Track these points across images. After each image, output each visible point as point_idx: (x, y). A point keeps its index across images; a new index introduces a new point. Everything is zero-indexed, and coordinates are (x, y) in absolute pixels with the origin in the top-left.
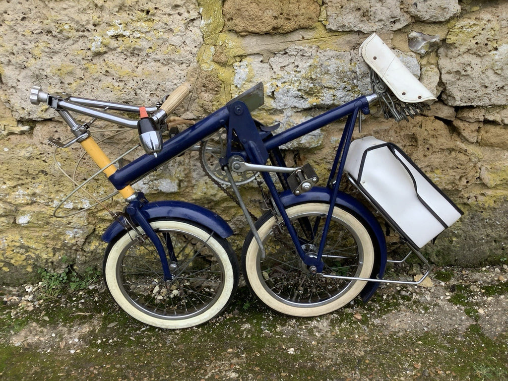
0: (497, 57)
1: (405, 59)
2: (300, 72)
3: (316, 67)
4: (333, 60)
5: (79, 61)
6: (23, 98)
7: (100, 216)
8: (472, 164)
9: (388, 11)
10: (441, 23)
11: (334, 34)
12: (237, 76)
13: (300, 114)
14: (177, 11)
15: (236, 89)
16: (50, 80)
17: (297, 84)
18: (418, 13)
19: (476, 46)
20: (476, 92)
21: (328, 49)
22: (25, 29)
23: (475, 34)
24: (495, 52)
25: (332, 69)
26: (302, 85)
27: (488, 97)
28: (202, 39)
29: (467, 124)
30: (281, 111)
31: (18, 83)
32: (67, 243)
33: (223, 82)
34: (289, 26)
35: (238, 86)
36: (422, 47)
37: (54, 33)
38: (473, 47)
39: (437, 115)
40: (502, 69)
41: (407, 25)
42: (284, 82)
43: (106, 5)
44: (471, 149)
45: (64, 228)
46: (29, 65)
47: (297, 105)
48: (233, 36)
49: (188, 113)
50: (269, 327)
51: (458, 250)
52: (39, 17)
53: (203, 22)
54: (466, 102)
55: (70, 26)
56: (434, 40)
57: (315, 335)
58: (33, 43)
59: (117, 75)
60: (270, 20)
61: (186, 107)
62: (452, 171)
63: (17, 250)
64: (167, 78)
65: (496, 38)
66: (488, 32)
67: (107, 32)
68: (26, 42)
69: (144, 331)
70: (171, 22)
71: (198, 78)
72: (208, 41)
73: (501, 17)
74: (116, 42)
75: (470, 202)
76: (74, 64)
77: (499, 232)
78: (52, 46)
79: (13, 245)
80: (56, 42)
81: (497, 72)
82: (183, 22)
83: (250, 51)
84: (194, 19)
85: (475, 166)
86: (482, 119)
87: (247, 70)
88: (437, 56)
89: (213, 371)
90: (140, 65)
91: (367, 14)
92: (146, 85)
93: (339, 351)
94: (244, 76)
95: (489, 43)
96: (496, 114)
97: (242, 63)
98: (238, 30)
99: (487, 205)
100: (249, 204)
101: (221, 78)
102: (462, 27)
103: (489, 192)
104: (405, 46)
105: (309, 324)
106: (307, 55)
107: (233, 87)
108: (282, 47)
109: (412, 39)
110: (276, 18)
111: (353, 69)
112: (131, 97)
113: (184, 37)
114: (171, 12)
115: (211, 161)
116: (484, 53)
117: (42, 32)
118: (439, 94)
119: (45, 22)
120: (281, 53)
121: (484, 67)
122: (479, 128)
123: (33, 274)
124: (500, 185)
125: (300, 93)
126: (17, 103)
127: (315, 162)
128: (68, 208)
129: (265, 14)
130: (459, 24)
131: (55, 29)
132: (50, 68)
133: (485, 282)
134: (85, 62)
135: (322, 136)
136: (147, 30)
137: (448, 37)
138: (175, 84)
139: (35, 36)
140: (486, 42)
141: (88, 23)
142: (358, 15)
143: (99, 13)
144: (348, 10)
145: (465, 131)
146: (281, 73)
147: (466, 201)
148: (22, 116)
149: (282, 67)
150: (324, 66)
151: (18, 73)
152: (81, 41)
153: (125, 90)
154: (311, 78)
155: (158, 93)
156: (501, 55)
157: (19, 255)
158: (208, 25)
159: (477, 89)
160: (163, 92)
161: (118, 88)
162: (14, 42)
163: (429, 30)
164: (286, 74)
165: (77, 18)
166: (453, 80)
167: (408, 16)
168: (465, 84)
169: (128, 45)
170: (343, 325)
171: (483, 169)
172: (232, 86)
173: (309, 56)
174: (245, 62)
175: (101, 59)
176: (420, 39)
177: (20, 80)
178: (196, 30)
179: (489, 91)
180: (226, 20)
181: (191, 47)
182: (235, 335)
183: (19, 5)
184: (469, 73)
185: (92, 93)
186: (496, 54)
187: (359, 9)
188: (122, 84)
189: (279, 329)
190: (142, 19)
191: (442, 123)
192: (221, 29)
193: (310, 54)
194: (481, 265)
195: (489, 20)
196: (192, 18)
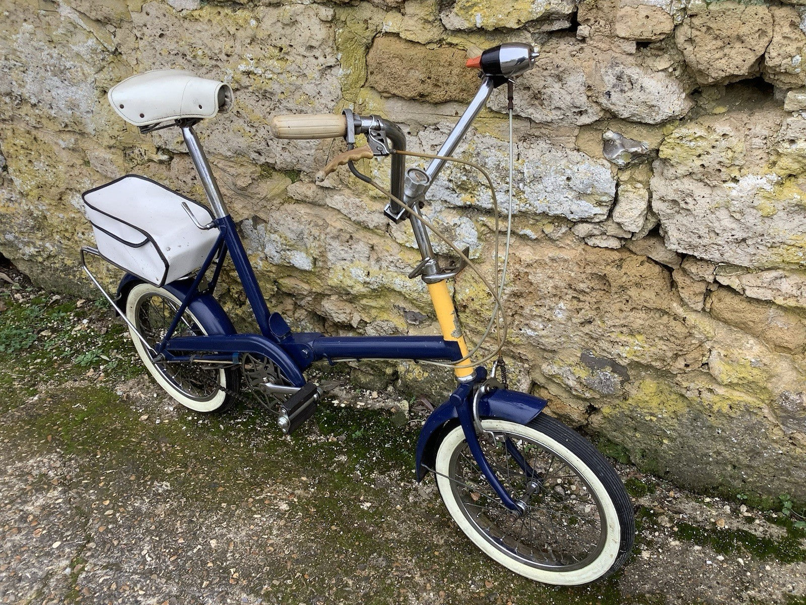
0: (734, 193)
1: (592, 168)
3: (471, 155)
4: (493, 150)
8: (695, 342)
9: (568, 98)
10: (649, 125)
11: (498, 116)
13: (452, 212)
14: (312, 54)
17: (448, 172)
18: (612, 107)
19: (702, 169)
20: (699, 237)
21: (488, 134)
22: (163, 47)
23: (700, 151)
24: (732, 185)
25: (491, 162)
26: (453, 175)
27: (719, 250)
28: (340, 93)
29: (689, 281)
34: (439, 95)
36: (619, 156)
37: (188, 58)
38: (695, 170)
39: (650, 256)
40: (741, 212)
41: (596, 121)
43: (238, 34)
44: (692, 318)
47: (448, 199)
48: (375, 96)
50: (365, 469)
51: (670, 459)
52: (176, 36)
53: (341, 71)
54: (685, 249)
55: (204, 52)
57: (408, 499)
58: (169, 65)
59: (249, 119)
60: (416, 83)
62: (662, 342)
65: (736, 163)
66: (720, 152)
67: (239, 67)
68: (163, 62)
69: (238, 423)
70: (305, 66)
72: (348, 96)
73: (753, 131)
74: (248, 79)
75: (690, 395)
77: (737, 453)
80: (191, 67)
81: (734, 215)
82: (317, 68)
83: (393, 118)
84: (331, 66)
85: (700, 346)
86: (710, 279)
88: (650, 171)
90: (272, 111)
91: (539, 95)
93: (418, 528)
95: (723, 170)
96: (733, 278)
98: (380, 90)
99: (715, 408)
100: (392, 309)
102: (681, 138)
103: (721, 391)
104: (598, 149)
105: (411, 483)
108: (431, 120)
109: (608, 141)
110: (423, 82)
111: (520, 167)
112: (262, 148)
113: (320, 86)
114: (305, 53)
115: (350, 243)
116: (715, 183)
117: (178, 54)
119: (181, 43)
120: (432, 127)
121: (714, 205)
122: (707, 291)
124: (737, 384)
125: (451, 185)
127: (473, 278)
129: (410, 74)
130: (678, 132)
131: (189, 53)
133: (692, 518)
135: (480, 247)
136: (280, 71)
137: (661, 148)
138: (308, 142)
139: (171, 57)
140: (718, 167)
141: (221, 52)
142: (526, 97)
143: (231, 43)
145: (683, 291)
147: (684, 391)
149: (432, 146)
150: (481, 156)
152: (215, 72)
153: (256, 137)
154: (464, 168)
155: (289, 148)
156: (741, 191)
158: (347, 76)
159: (701, 233)
160: (295, 148)
161: (249, 134)
162: (153, 61)
163: (634, 132)
165: (210, 45)
166: (669, 211)
167: (599, 108)
168: (685, 222)
169: (259, 85)
171: (714, 352)
173: (464, 140)
176: (618, 142)
178: (333, 80)
179: (720, 240)
180: (368, 73)
181: (326, 100)
183: (157, 20)
184: (690, 207)
186: (734, 188)
187: (529, 88)
188: (253, 130)
189: (374, 475)
190: (274, 57)
191: (657, 269)
192: (362, 84)
194: (706, 492)
195: (724, 135)
196: (329, 65)
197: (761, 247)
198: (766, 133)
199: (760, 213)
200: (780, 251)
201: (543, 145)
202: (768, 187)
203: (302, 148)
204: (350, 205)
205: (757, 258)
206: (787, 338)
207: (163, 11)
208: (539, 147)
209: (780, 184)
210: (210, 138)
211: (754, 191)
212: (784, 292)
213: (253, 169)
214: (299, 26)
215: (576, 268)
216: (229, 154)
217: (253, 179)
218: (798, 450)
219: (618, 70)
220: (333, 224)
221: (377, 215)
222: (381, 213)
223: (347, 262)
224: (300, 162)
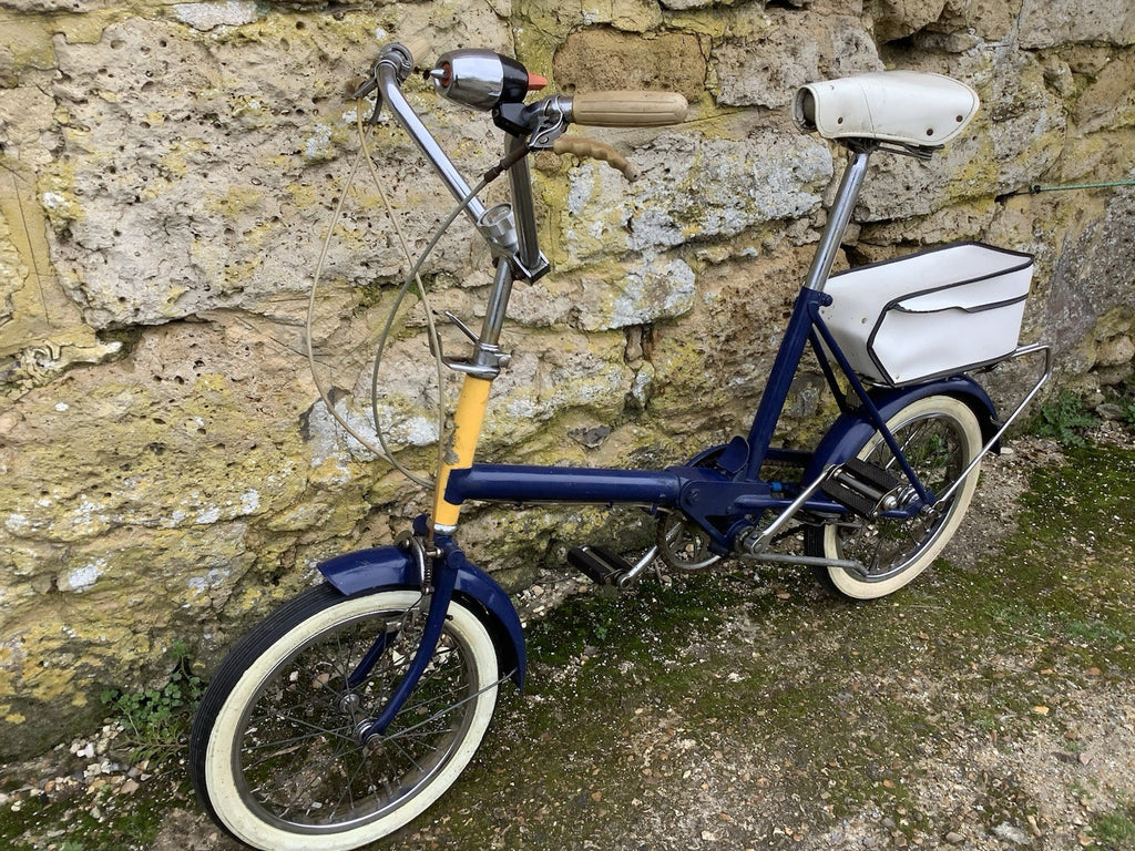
2: (673, 180)
3: (698, 170)
4: (724, 156)
5: (277, 180)
6: (125, 275)
7: (276, 527)
9: (803, 72)
12: (574, 194)
13: (664, 257)
15: (570, 219)
16: (201, 228)
17: (668, 202)
20: (896, 197)
21: (717, 137)
22: (148, 110)
25: (722, 173)
26: (678, 203)
27: (910, 204)
29: (878, 249)
30: (639, 254)
31: (117, 239)
32: (189, 609)
33: (550, 206)
35: (575, 212)
37: (222, 119)
42: (647, 200)
43: (347, 57)
45: (186, 574)
46: (151, 195)
47: (663, 240)
49: (477, 273)
50: (667, 655)
52: (189, 83)
54: (882, 215)
55: (261, 102)
57: (747, 643)
58: (166, 143)
59: (356, 208)
60: (637, 87)
61: (475, 262)
63: (54, 660)
67: (344, 116)
68: (149, 141)
76: (261, 188)
78: (212, 148)
79: (42, 649)
80: (222, 138)
86: (900, 239)
89: (647, 751)
90: (401, 183)
91: (775, 76)
92: (411, 223)
94: (586, 193)
96: (917, 230)
97: (583, 169)
101: (548, 200)
106: (688, 149)
107: (565, 215)
108: (648, 136)
110: (647, 84)
111: (750, 170)
112: (378, 253)
117: (188, 118)
119: (205, 93)
120: (645, 147)
123: (88, 710)
125: (671, 219)
126: (108, 287)
127: (677, 341)
128: (207, 521)
129: (632, 77)
131: (227, 110)
132: (204, 200)
134: (287, 182)
135: (694, 293)
136: (425, 110)
139: (173, 126)
141: (303, 95)
142: (764, 79)
143: (327, 75)
146: (643, 185)
148: (119, 319)
149: (643, 173)
150: (710, 168)
151: (118, 215)
152: (282, 134)
153: (368, 237)
154: (691, 190)
157: (57, 671)
159: (898, 192)
161: (355, 234)
162: (118, 142)
164: (650, 184)
165: (280, 86)
168: (883, 186)
169: (386, 142)
170: (771, 614)
172: (563, 213)
173: (690, 152)
174: (588, 166)
175: (322, 174)
177: (124, 232)
179: (912, 194)
180: (559, 88)
181: (499, 142)
182: (622, 686)
183: (142, 54)
184: (890, 168)
185: (298, 250)
187: (766, 69)
188: (363, 226)
189: (683, 653)
190: (416, 87)
193: (691, 147)
197: (938, 190)
200: (950, 188)
201: (769, 136)
204: (525, 299)
205: (934, 201)
208: (766, 140)
210: (266, 265)
212: (947, 228)
213: (346, 298)
214: (461, 29)
217: (345, 318)
219: (848, 33)
221: (561, 300)
222: (566, 295)
223: (500, 397)
224: (446, 256)
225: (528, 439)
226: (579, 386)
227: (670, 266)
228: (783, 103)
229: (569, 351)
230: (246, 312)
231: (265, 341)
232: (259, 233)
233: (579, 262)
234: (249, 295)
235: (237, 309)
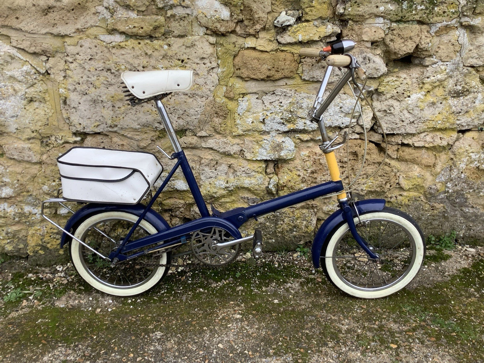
0: (410, 102)
1: (351, 101)
2: (283, 106)
3: (294, 103)
4: (305, 99)
6: (81, 116)
8: (393, 174)
10: (375, 78)
12: (240, 107)
13: (281, 135)
14: (203, 62)
15: (238, 116)
16: (105, 104)
17: (281, 114)
19: (397, 94)
20: (396, 124)
21: (302, 92)
22: (91, 67)
23: (396, 86)
24: (409, 99)
25: (304, 105)
26: (284, 115)
27: (404, 128)
28: (218, 82)
29: (390, 146)
30: (268, 133)
31: (79, 105)
33: (230, 111)
34: (278, 75)
35: (240, 114)
37: (113, 71)
38: (395, 95)
39: (370, 140)
40: (413, 110)
42: (272, 113)
43: (154, 54)
44: (393, 163)
46: (90, 93)
47: (280, 129)
48: (240, 81)
49: (202, 131)
50: (257, 288)
51: (384, 236)
52: (103, 59)
53: (220, 70)
54: (390, 131)
55: (126, 67)
56: (371, 89)
57: (291, 292)
58: (95, 77)
60: (265, 71)
61: (201, 127)
62: (380, 178)
63: (54, 236)
64: (191, 106)
65: (409, 89)
66: (404, 85)
68: (90, 76)
70: (198, 69)
71: (212, 108)
72: (222, 83)
73: (412, 76)
75: (392, 200)
78: (109, 80)
79: (51, 232)
80: (113, 77)
81: (410, 111)
82: (206, 69)
83: (250, 91)
84: (214, 68)
85: (395, 175)
86: (400, 142)
87: (247, 103)
88: (372, 100)
89: (223, 315)
90: (173, 97)
92: (175, 111)
93: (310, 300)
94: (245, 107)
95: (405, 93)
96: (409, 140)
97: (244, 99)
98: (244, 77)
99: (403, 203)
100: (239, 200)
101: (229, 108)
102: (388, 82)
103: (405, 194)
104: (352, 92)
105: (285, 285)
106: (289, 95)
107: (236, 115)
108: (272, 89)
109: (356, 88)
110: (269, 70)
113: (206, 79)
114: (199, 62)
115: (215, 167)
116: (402, 99)
117: (103, 70)
118: (372, 125)
119: (107, 62)
120: (271, 93)
121: (402, 108)
122: (398, 149)
123: (64, 256)
124: (412, 188)
125: (282, 121)
126: (76, 119)
127: (289, 170)
129: (263, 67)
130: (386, 80)
131: (114, 68)
132: (106, 96)
133: (403, 258)
135: (295, 151)
137: (379, 88)
138: (197, 111)
139: (98, 72)
140: (403, 92)
141: (139, 65)
142: (323, 71)
143: (148, 60)
144: (317, 68)
145: (389, 151)
146: (270, 107)
147: (389, 199)
148: (78, 130)
149: (270, 103)
150: (299, 103)
151: (80, 97)
154: (290, 111)
155: (184, 117)
156: (412, 100)
157: (55, 240)
158: (223, 72)
159: (397, 122)
160: (187, 116)
161: (155, 112)
162: (81, 75)
163: (367, 82)
164: (273, 107)
165: (131, 62)
166: (382, 116)
168: (389, 119)
170: (309, 285)
171: (401, 177)
173: (290, 96)
174: (246, 98)
176: (361, 88)
177: (81, 103)
178: (214, 75)
179: (405, 124)
180: (235, 69)
181: (210, 86)
182: (233, 293)
183: (89, 50)
184: (392, 111)
185: (136, 115)
187: (324, 67)
189: (264, 289)
190: (178, 65)
191: (374, 145)
192: (231, 76)
193: (290, 95)
194: (400, 247)
195: (405, 78)
196: (213, 67)
197: (419, 124)
198: (417, 76)
199: (420, 109)
200: (427, 123)
202: (422, 97)
203: (192, 115)
204: (220, 143)
205: (418, 128)
206: (429, 161)
207: (94, 44)
209: (426, 95)
210: (125, 119)
211: (417, 100)
212: (428, 141)
213: (153, 134)
214: (196, 47)
215: (343, 151)
216: (139, 126)
217: (152, 140)
218: (435, 211)
219: (364, 55)
220: (206, 157)
221: (236, 146)
222: (238, 144)
223: (212, 179)
224: (189, 124)
225: (223, 196)
226: (244, 180)
227: (283, 139)
228: (333, 81)
229: (240, 166)
230: (119, 133)
231: (125, 144)
232: (123, 108)
233: (242, 132)
234: (119, 128)
235: (115, 132)
